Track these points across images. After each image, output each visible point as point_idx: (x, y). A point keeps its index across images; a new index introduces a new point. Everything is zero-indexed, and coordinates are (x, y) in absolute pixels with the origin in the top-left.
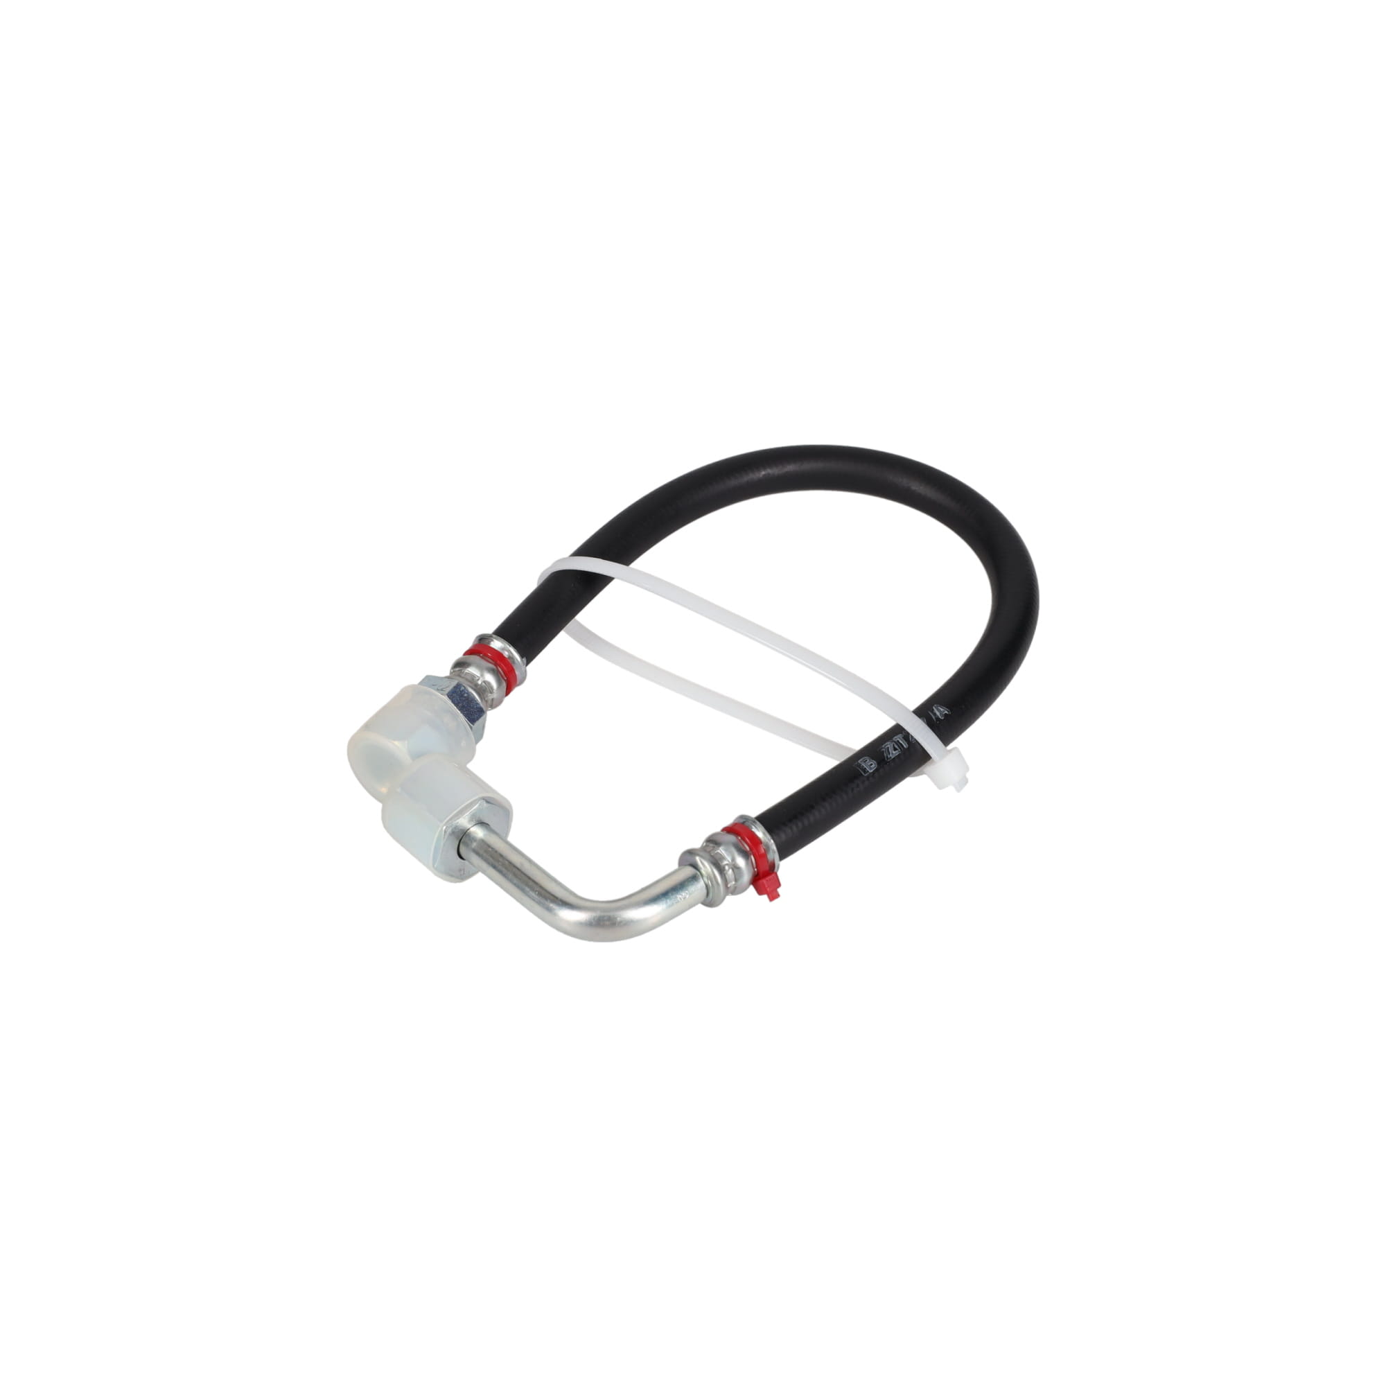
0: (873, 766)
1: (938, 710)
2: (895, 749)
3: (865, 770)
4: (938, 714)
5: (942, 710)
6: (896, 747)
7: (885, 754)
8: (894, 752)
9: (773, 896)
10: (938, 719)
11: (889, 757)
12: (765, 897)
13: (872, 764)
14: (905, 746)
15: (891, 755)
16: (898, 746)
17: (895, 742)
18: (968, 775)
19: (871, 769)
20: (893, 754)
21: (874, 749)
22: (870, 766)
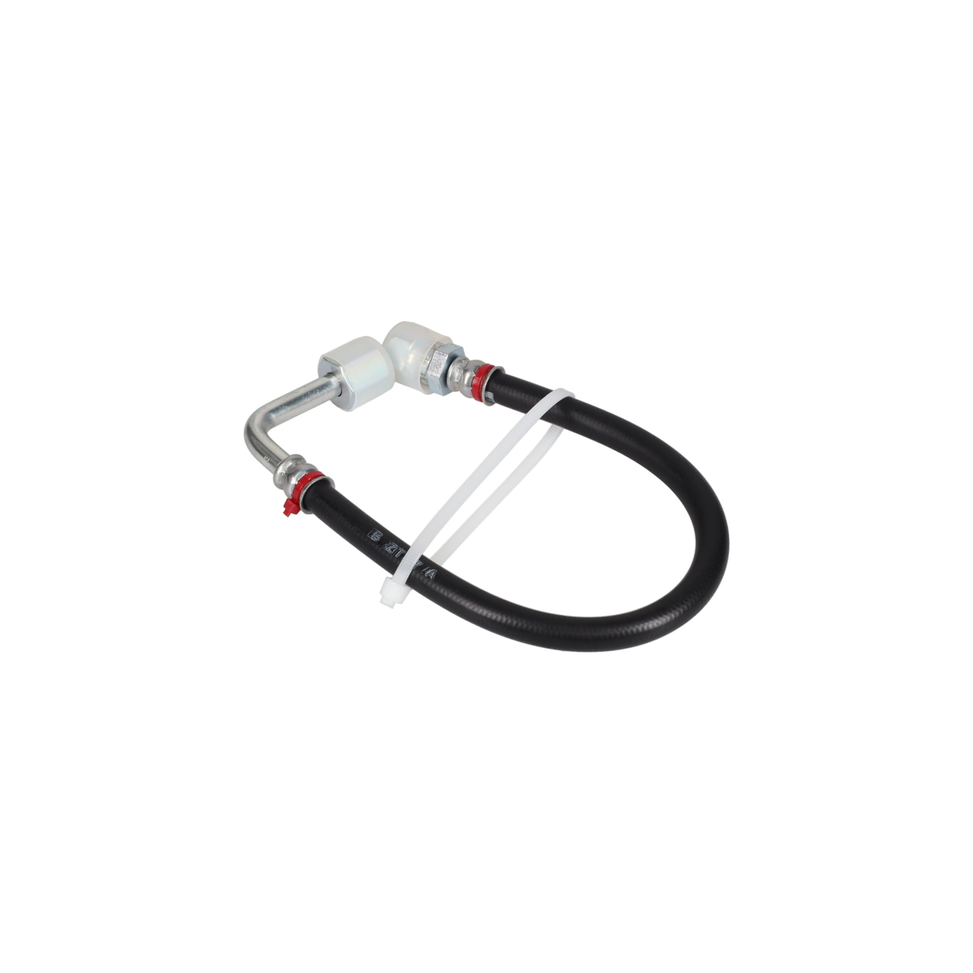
0: (376, 539)
1: (432, 572)
2: (392, 550)
3: (371, 534)
4: (428, 572)
5: (433, 574)
6: (394, 550)
7: (386, 544)
8: (390, 549)
9: (287, 513)
10: (424, 573)
11: (386, 547)
12: (284, 509)
13: (377, 538)
14: (396, 555)
15: (387, 548)
16: (395, 551)
17: (398, 549)
18: (397, 605)
19: (373, 538)
20: (388, 549)
21: (388, 537)
22: (376, 537)
